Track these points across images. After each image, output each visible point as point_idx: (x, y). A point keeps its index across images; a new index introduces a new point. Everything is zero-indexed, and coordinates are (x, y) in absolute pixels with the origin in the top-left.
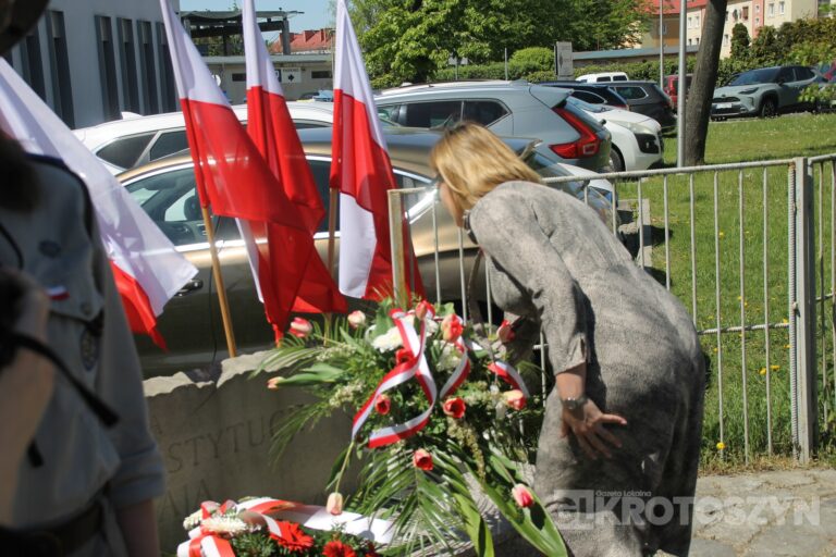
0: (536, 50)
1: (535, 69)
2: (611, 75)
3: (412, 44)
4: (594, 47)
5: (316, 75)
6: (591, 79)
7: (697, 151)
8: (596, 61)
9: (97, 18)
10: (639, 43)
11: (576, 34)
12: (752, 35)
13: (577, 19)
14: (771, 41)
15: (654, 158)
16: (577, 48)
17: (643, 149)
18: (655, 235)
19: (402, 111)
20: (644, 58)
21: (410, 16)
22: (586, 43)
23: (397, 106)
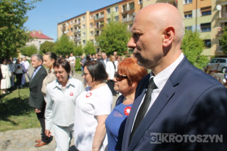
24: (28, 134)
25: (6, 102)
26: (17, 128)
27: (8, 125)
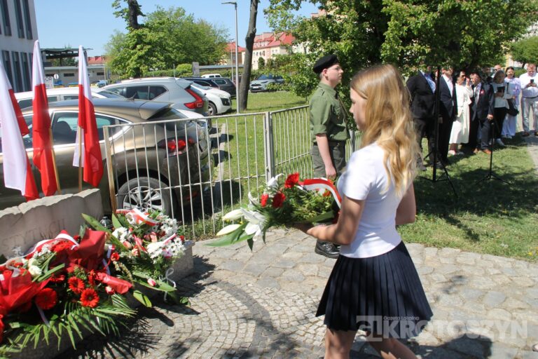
0: (186, 65)
1: (185, 72)
2: (215, 75)
3: (134, 63)
4: (208, 64)
5: (99, 74)
6: (207, 76)
7: (244, 105)
8: (209, 69)
9: (3, 51)
10: (225, 63)
11: (202, 59)
12: (266, 62)
13: (202, 53)
14: (272, 64)
15: (228, 107)
16: (202, 64)
17: (224, 104)
18: (224, 138)
19: (125, 90)
20: (227, 69)
21: (132, 52)
22: (206, 63)
23: (123, 88)
24: (496, 271)
25: (456, 176)
26: (471, 247)
27: (452, 233)
